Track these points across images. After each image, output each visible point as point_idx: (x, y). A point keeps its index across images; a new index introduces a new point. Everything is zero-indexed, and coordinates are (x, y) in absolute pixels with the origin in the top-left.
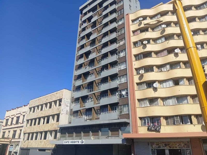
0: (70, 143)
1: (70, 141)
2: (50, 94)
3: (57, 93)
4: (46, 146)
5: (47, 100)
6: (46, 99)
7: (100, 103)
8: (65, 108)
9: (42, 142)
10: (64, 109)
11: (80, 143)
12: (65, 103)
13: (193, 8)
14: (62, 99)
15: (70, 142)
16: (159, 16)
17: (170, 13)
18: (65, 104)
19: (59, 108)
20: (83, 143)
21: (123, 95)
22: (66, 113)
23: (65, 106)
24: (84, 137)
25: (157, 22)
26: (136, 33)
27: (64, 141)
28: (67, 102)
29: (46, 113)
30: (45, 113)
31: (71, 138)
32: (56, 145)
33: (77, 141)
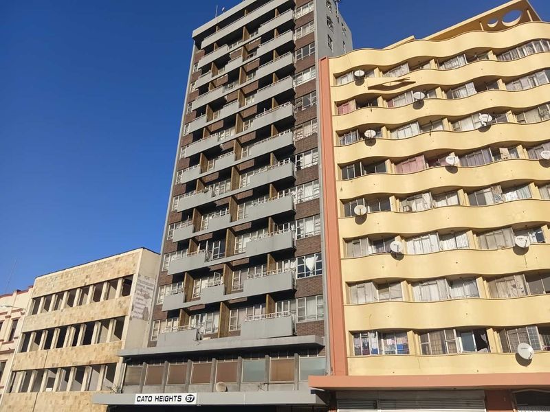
0: (154, 402)
1: (154, 395)
2: (98, 262)
3: (117, 259)
4: (79, 408)
5: (87, 277)
6: (86, 274)
7: (242, 291)
8: (140, 302)
9: (69, 396)
10: (138, 306)
11: (184, 402)
12: (140, 288)
13: (491, 55)
14: (132, 275)
15: (154, 398)
16: (405, 68)
17: (433, 62)
18: (141, 290)
19: (125, 302)
20: (194, 403)
21: (307, 269)
22: (141, 316)
23: (143, 298)
24: (195, 386)
26: (344, 108)
27: (137, 395)
28: (147, 284)
29: (84, 314)
30: (80, 315)
31: (154, 387)
32: (110, 406)
33: (175, 397)
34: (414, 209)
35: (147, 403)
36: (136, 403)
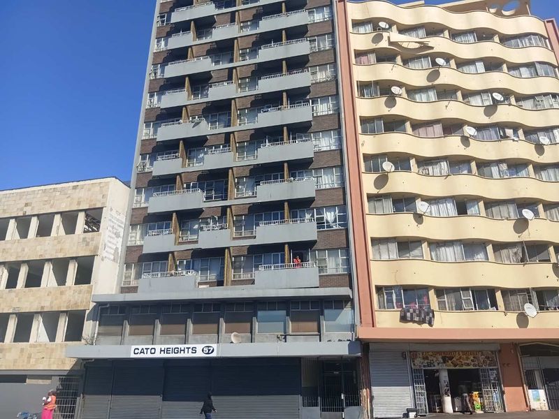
0: (158, 355)
1: (158, 347)
2: (43, 188)
3: (75, 188)
4: (29, 362)
5: (27, 205)
6: (25, 201)
7: (255, 237)
8: (111, 240)
9: (10, 349)
10: (110, 245)
12: (112, 224)
13: (496, 39)
14: (102, 208)
15: (159, 351)
16: (422, 32)
17: (446, 33)
18: (113, 227)
19: (92, 239)
21: (327, 222)
22: (112, 257)
23: (114, 236)
24: (198, 337)
25: (417, 46)
26: (364, 59)
27: (133, 347)
29: (26, 250)
30: (19, 250)
31: (143, 338)
32: (84, 359)
33: (188, 348)
34: (431, 174)
35: (149, 355)
36: (133, 356)
